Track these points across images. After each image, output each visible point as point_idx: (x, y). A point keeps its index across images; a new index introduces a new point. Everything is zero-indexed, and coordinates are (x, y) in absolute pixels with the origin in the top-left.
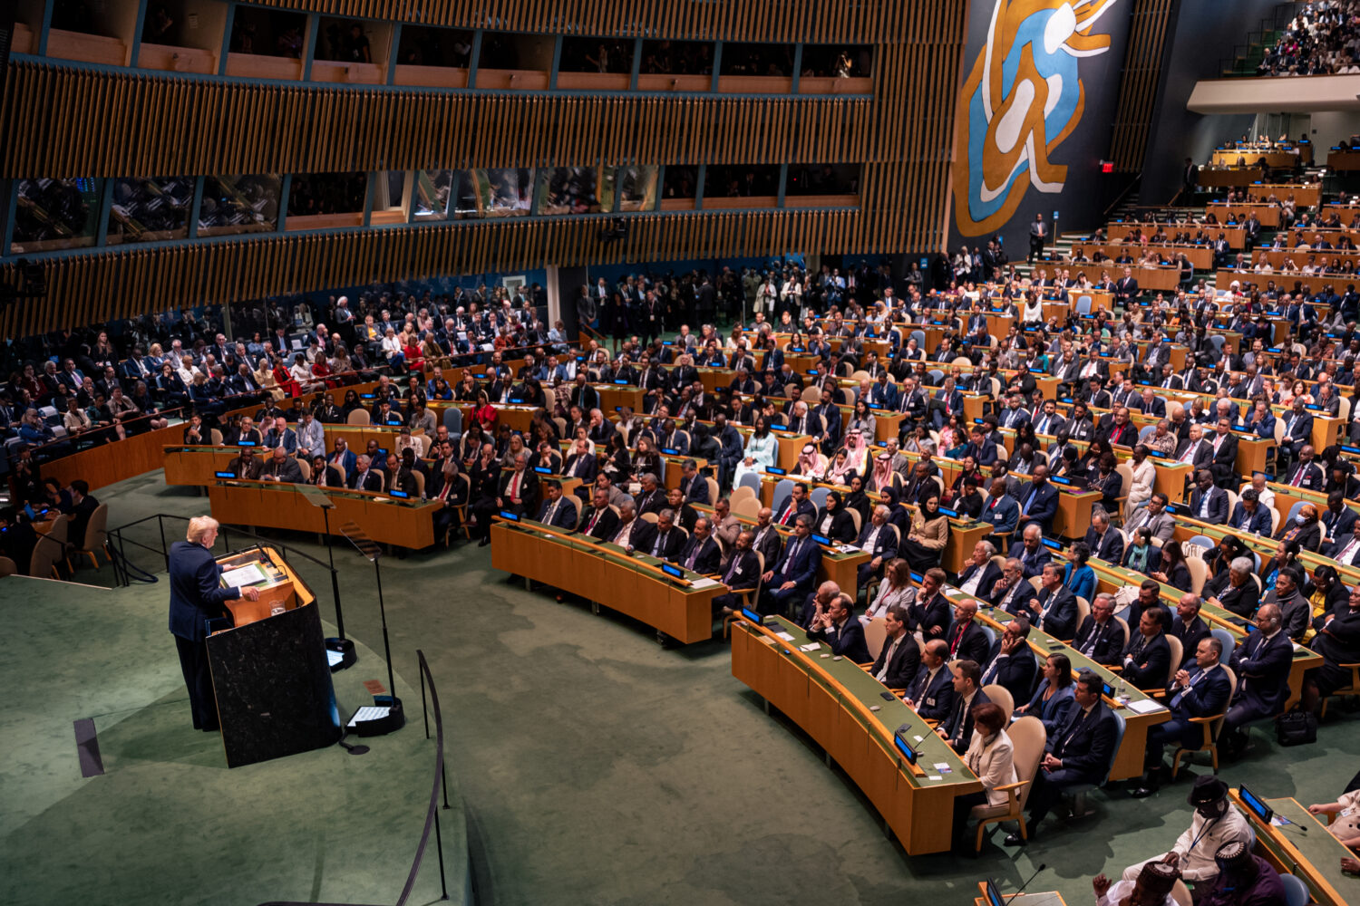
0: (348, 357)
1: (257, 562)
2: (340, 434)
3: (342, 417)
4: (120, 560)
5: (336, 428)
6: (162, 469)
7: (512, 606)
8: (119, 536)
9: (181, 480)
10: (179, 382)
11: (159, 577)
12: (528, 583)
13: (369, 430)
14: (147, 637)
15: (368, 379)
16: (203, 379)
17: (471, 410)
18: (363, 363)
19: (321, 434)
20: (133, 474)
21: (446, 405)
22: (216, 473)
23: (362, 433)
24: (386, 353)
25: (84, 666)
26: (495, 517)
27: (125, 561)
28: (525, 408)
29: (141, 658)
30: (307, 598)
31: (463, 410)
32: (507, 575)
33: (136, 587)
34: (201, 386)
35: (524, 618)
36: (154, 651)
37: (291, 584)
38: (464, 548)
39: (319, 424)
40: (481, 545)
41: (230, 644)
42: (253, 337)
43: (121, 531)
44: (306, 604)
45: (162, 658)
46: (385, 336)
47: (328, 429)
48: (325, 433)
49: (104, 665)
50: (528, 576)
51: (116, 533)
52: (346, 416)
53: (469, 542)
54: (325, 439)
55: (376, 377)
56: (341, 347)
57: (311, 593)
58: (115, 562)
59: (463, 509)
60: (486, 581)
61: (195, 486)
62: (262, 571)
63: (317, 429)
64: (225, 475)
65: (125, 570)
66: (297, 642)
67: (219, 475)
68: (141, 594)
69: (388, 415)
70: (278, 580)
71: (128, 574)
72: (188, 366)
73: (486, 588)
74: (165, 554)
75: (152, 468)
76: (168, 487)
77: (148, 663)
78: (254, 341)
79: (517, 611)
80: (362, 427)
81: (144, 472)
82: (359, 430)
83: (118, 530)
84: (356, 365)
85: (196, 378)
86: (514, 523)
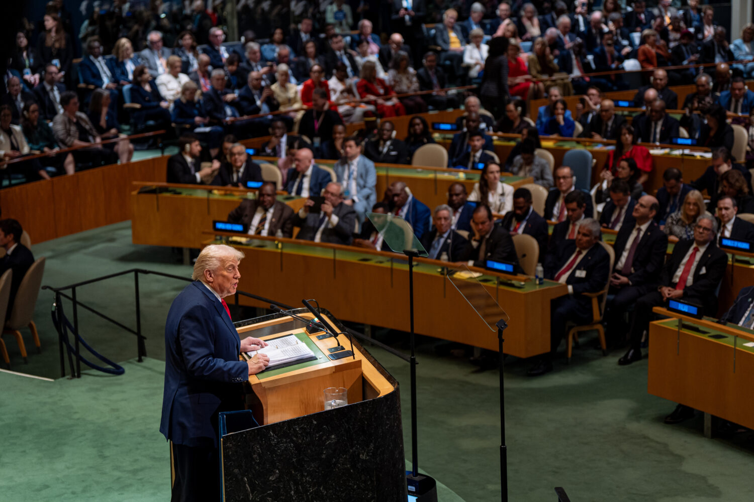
0: (411, 70)
1: (302, 330)
2: (400, 179)
3: (404, 156)
4: (71, 336)
5: (395, 172)
6: (129, 223)
7: (680, 459)
8: (74, 299)
9: (156, 238)
10: (157, 96)
11: (126, 367)
12: (708, 423)
13: (446, 176)
14: (107, 453)
15: (442, 105)
16: (193, 92)
17: (608, 154)
18: (435, 81)
19: (372, 180)
20: (81, 229)
21: (567, 146)
22: (215, 223)
23: (435, 181)
24: (469, 68)
25: (9, 488)
26: (657, 309)
27: (78, 339)
28: (698, 154)
29: (98, 483)
30: (384, 387)
31: (595, 154)
32: (669, 408)
33: (91, 380)
34: (191, 103)
35: (704, 479)
36: (117, 474)
37: (359, 363)
38: (596, 363)
39: (370, 164)
40: (623, 362)
41: (258, 450)
42: (271, 36)
43: (77, 289)
44: (382, 395)
45: (131, 485)
46: (468, 42)
47: (383, 173)
48: (379, 178)
49: (39, 490)
50: (709, 409)
51: (69, 293)
52: (411, 155)
53: (605, 354)
54: (378, 187)
55: (455, 102)
56: (403, 53)
57: (390, 379)
58: (63, 338)
59: (600, 299)
60: (635, 415)
61: (173, 249)
62: (310, 344)
63: (367, 171)
64: (229, 227)
65: (77, 353)
66: (363, 457)
67: (220, 226)
68: (97, 390)
69: (478, 154)
70: (336, 357)
71: (80, 359)
72: (174, 71)
73: (635, 427)
74: (138, 333)
75: (110, 221)
76: (132, 249)
77: (109, 490)
78: (272, 42)
79: (690, 467)
80: (435, 171)
81: (97, 225)
82: (431, 176)
83: (73, 287)
84: (425, 83)
85: (185, 89)
86: (690, 321)
